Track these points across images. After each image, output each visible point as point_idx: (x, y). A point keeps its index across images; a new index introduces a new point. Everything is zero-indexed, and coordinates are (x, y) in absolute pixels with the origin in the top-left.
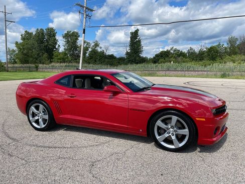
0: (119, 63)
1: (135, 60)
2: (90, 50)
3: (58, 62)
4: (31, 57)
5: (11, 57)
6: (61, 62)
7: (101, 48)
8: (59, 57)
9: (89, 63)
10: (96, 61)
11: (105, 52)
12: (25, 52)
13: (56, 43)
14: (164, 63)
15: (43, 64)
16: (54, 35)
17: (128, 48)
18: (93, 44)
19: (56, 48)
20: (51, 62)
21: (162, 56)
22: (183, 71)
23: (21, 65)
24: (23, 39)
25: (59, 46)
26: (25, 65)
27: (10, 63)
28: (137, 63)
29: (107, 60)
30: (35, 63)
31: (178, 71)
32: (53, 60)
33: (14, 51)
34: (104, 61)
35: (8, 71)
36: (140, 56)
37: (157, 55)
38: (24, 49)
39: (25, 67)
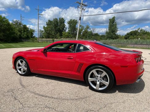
0: (101, 38)
1: (112, 37)
2: (83, 30)
3: (65, 38)
4: (51, 34)
5: (41, 35)
6: (66, 38)
7: (90, 29)
8: (65, 35)
9: (82, 39)
10: (86, 37)
11: (93, 32)
12: (48, 32)
13: (64, 27)
14: (133, 39)
15: (57, 38)
16: (64, 22)
17: (108, 29)
18: (85, 27)
19: (64, 30)
20: (61, 38)
21: (131, 34)
22: (148, 45)
23: (46, 39)
24: (47, 25)
25: (66, 28)
26: (48, 39)
27: (41, 38)
28: (113, 39)
29: (93, 37)
30: (53, 38)
31: (144, 45)
32: (63, 37)
33: (42, 31)
34: (92, 37)
35: (38, 42)
36: (115, 34)
37: (128, 34)
38: (47, 30)
39: (48, 40)
